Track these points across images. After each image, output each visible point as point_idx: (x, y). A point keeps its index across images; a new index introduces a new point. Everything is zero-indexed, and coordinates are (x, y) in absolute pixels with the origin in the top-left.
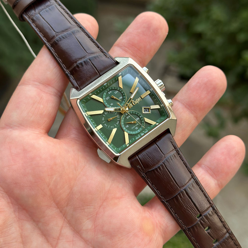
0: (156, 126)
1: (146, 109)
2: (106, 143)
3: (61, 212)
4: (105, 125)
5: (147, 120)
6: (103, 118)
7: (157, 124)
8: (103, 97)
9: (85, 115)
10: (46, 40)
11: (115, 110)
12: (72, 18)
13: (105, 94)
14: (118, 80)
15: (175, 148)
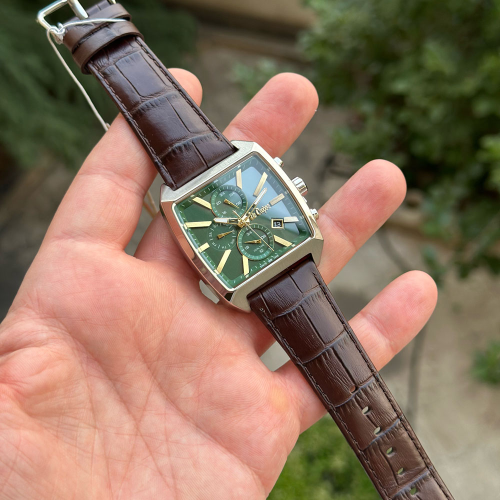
0: (291, 248)
1: (276, 221)
2: (214, 272)
3: (149, 368)
4: (213, 243)
5: (278, 239)
6: (211, 233)
7: (294, 245)
8: (212, 201)
9: (184, 227)
10: (126, 108)
11: (230, 221)
12: (166, 74)
13: (215, 196)
14: (235, 175)
15: (320, 284)
